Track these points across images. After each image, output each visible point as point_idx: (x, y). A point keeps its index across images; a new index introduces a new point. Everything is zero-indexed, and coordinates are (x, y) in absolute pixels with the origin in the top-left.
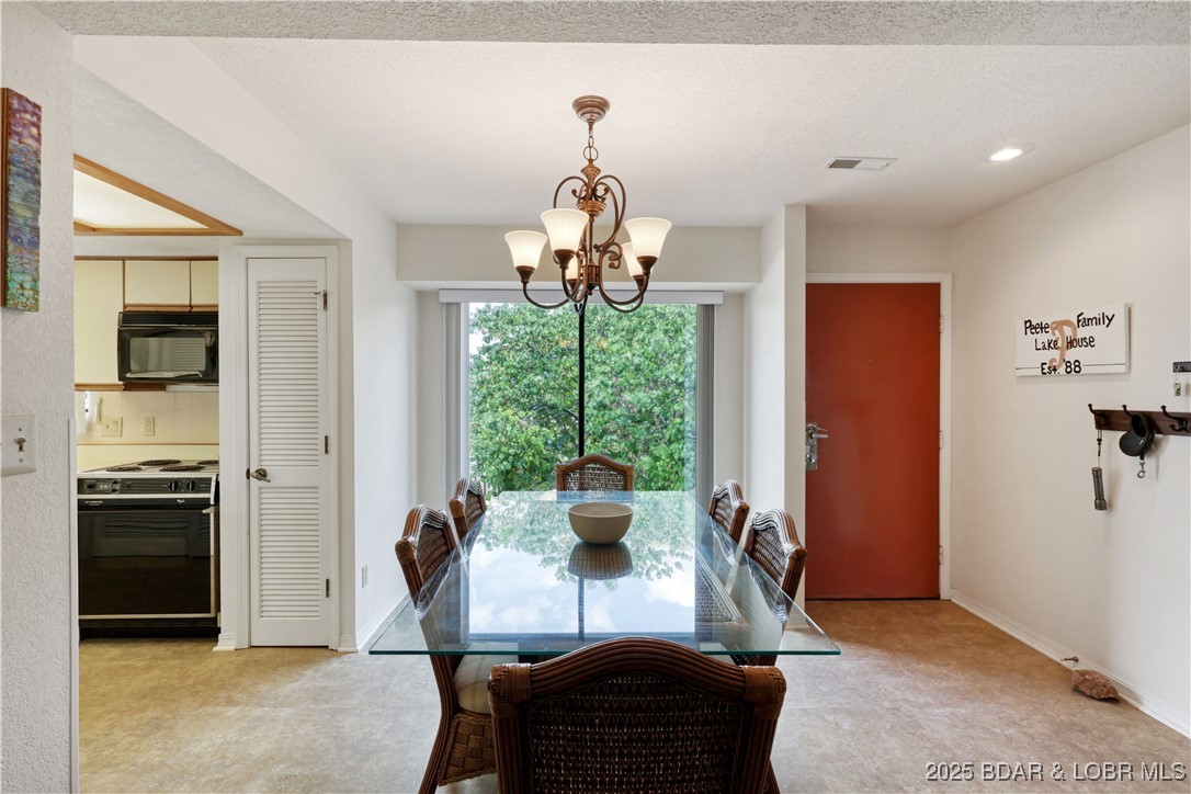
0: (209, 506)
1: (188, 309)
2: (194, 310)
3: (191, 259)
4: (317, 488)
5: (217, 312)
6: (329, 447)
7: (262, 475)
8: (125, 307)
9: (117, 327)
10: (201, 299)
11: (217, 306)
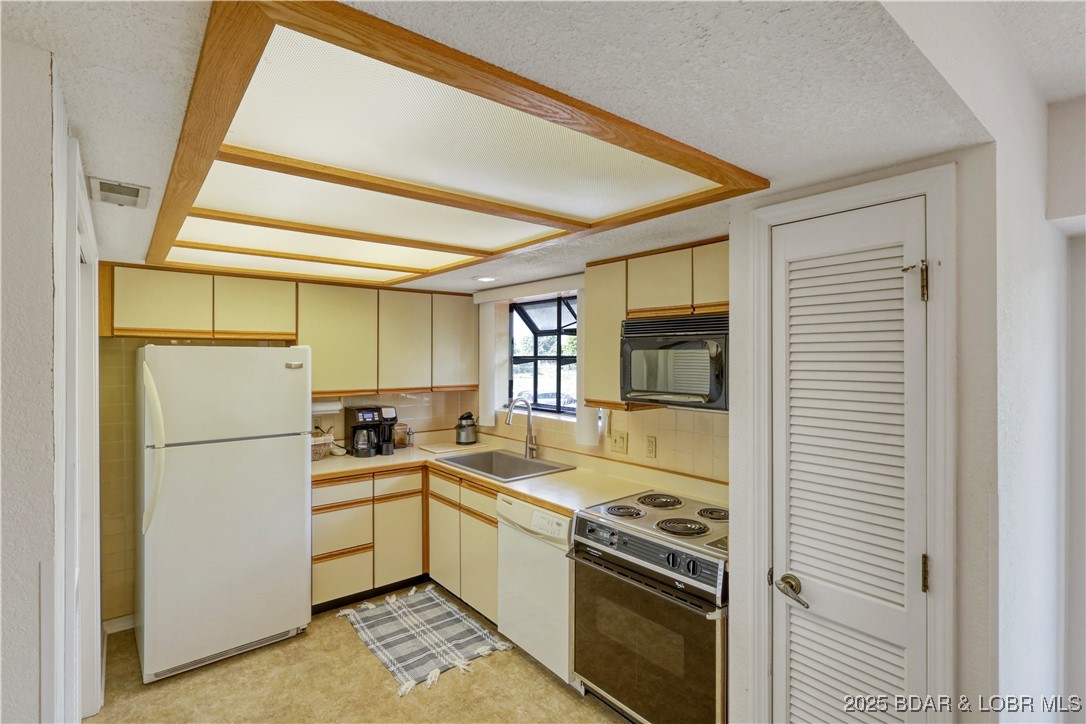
0: (712, 606)
1: (689, 312)
2: (697, 312)
3: (693, 245)
4: (903, 648)
5: (727, 313)
6: (931, 580)
7: (793, 586)
8: (628, 314)
9: (620, 338)
10: (706, 297)
11: (727, 304)
